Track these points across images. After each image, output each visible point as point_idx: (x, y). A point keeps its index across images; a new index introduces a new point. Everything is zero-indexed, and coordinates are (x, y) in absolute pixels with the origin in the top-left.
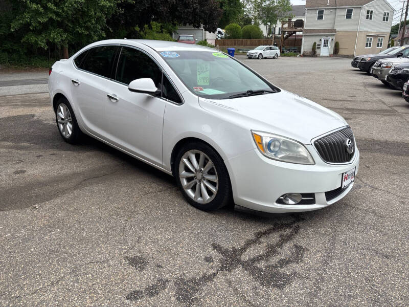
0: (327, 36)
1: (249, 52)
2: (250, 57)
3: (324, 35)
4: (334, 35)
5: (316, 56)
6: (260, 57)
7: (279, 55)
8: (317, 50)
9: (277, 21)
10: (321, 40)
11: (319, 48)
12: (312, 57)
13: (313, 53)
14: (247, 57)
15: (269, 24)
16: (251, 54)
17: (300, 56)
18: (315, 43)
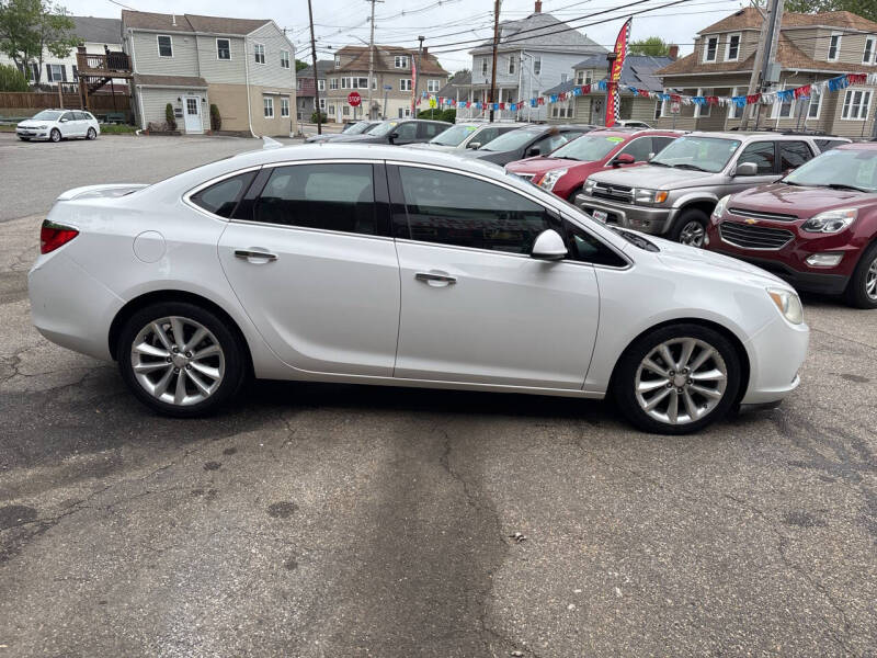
0: (191, 92)
1: (20, 124)
2: (26, 138)
3: (186, 90)
4: (205, 90)
5: (179, 134)
6: (56, 137)
7: (98, 132)
8: (177, 121)
9: (41, 48)
10: (179, 100)
11: (180, 116)
12: (171, 135)
13: (170, 127)
14: (18, 138)
15: (22, 54)
16: (31, 131)
17: (143, 133)
18: (169, 107)
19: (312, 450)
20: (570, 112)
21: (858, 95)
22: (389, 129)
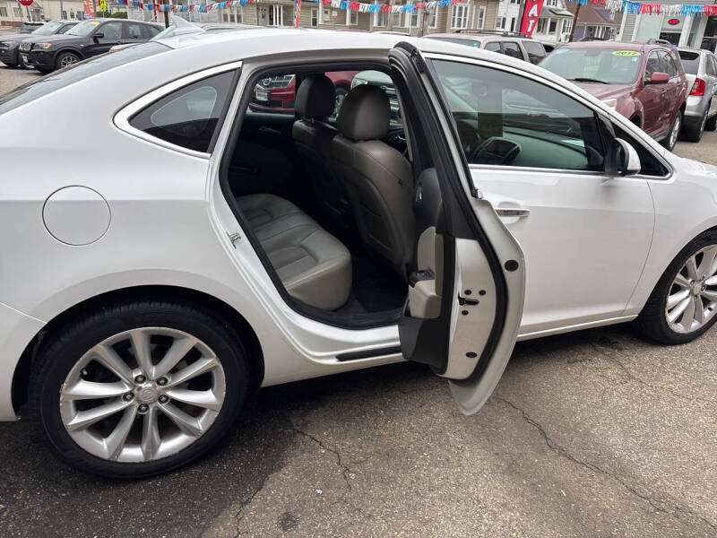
19: (392, 480)
20: (239, 17)
21: (461, 8)
22: (92, 29)
